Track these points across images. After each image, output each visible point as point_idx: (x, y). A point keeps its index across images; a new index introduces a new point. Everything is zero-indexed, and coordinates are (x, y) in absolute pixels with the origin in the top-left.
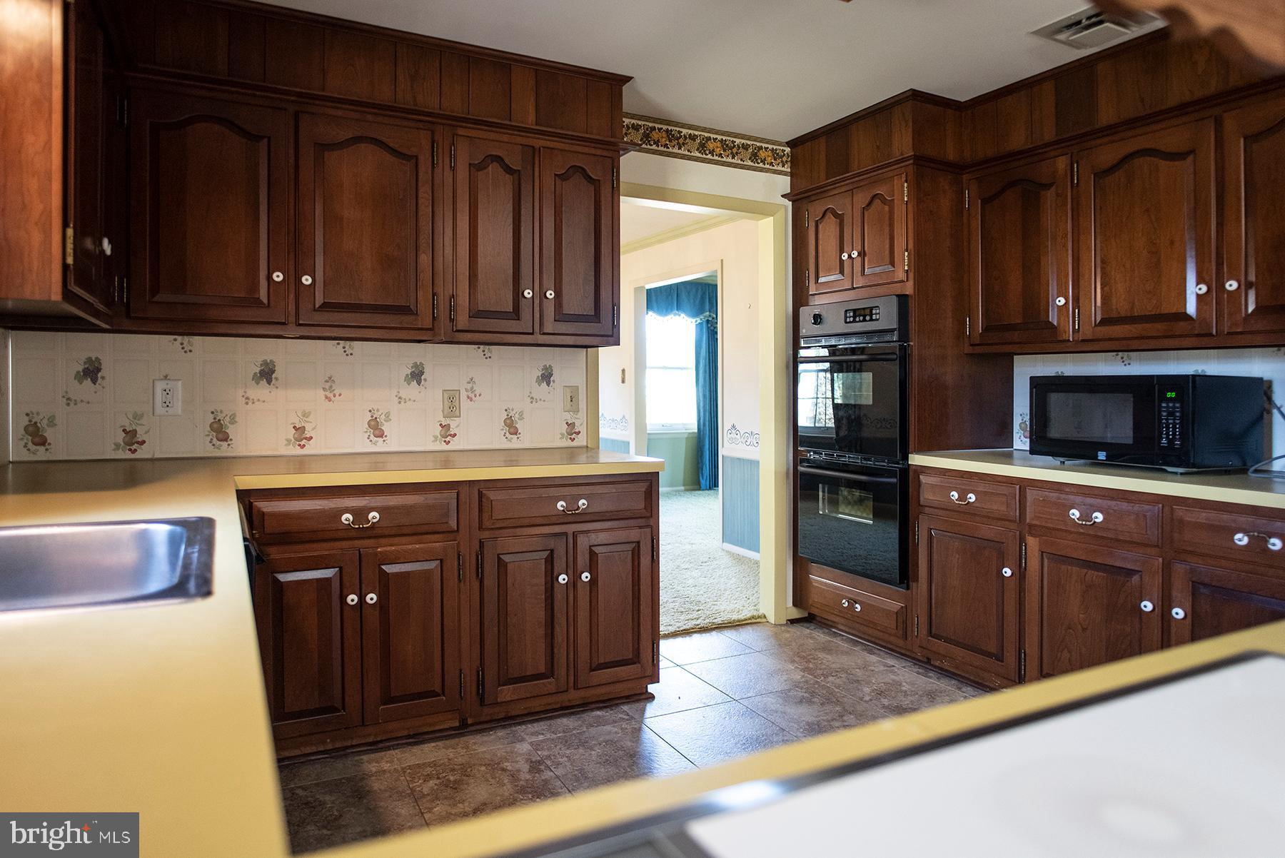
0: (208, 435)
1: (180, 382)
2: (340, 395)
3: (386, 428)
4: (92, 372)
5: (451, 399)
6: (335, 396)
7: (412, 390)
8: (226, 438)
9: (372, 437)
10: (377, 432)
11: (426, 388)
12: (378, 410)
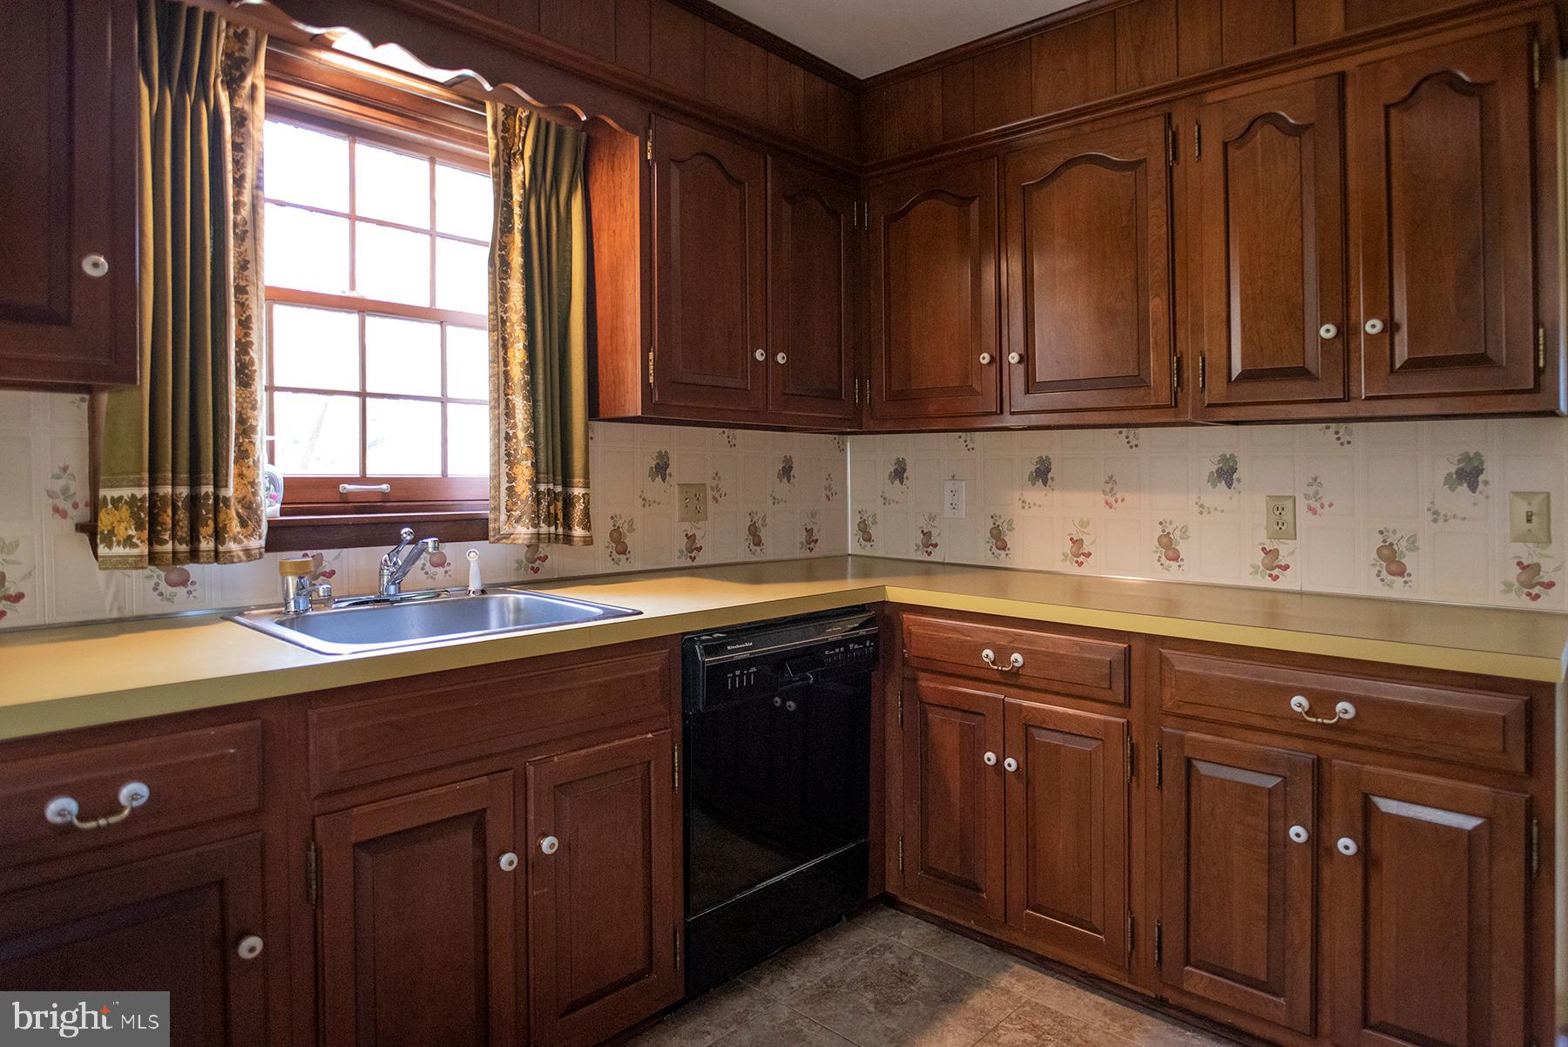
0: (988, 542)
1: (964, 482)
2: (1123, 500)
3: (1182, 547)
4: (899, 473)
5: (1280, 510)
6: (1116, 501)
7: (1219, 496)
8: (1004, 547)
9: (1163, 559)
10: (1171, 554)
11: (1239, 492)
12: (1171, 523)
